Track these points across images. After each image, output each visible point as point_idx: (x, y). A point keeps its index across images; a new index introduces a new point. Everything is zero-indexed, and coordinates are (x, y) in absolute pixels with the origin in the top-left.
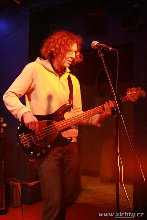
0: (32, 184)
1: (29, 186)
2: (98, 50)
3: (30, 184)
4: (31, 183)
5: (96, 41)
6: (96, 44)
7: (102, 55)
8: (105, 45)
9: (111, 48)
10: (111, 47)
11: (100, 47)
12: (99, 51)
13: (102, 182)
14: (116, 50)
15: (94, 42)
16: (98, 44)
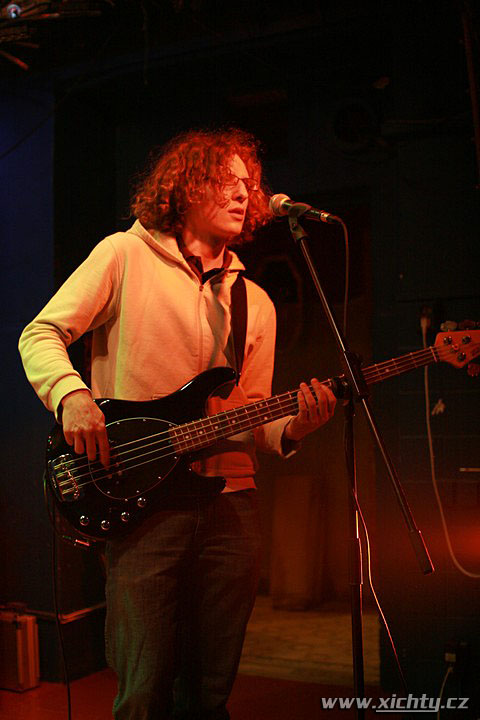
0: (71, 617)
1: (63, 622)
2: (290, 219)
3: (65, 617)
4: (67, 613)
5: (283, 195)
6: (282, 202)
7: (300, 234)
8: (308, 207)
9: (326, 215)
10: (326, 212)
11: (294, 211)
12: (292, 222)
13: (276, 608)
14: (339, 220)
15: (275, 198)
16: (287, 201)
